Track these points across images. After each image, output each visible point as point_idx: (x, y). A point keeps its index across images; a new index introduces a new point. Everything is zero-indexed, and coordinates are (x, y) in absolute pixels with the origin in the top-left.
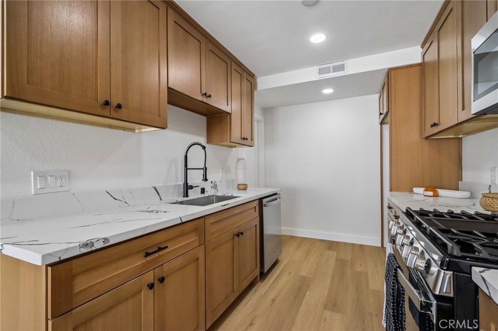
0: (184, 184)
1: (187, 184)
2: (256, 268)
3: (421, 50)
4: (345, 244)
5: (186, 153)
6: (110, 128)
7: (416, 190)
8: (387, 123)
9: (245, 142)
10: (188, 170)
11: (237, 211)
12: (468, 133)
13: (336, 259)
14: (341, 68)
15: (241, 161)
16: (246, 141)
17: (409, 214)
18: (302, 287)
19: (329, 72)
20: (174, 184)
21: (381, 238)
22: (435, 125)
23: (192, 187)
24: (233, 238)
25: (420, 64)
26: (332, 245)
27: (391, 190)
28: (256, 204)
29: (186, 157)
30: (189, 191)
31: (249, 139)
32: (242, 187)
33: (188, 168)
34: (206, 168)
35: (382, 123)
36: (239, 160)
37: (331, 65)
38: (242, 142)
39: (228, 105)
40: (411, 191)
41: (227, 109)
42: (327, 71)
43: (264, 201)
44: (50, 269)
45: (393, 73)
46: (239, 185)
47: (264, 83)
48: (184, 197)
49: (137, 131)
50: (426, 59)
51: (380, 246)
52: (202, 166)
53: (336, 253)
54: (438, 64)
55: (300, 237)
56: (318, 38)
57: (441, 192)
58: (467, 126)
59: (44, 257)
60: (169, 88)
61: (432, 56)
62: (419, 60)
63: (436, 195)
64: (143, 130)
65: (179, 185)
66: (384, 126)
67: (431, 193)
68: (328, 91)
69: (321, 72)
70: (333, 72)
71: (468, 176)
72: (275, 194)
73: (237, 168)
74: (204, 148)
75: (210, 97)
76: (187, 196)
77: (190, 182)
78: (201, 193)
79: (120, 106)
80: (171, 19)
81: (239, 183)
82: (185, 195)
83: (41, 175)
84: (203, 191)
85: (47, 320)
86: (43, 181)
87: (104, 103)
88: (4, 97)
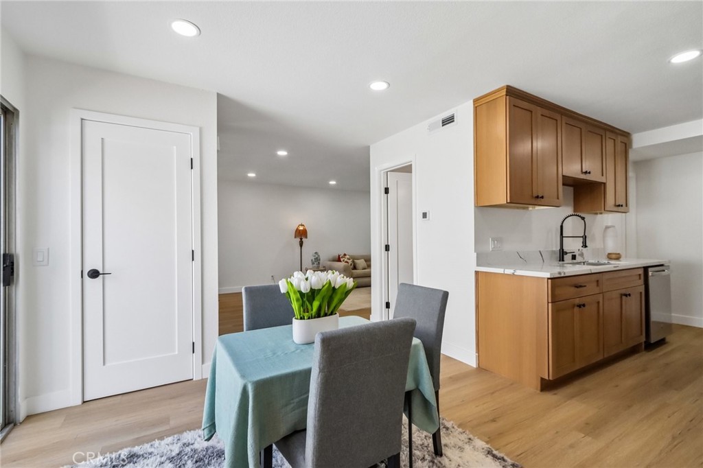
0: (560, 250)
1: (563, 250)
2: (641, 334)
5: (562, 224)
9: (620, 209)
10: (564, 238)
11: (624, 274)
15: (611, 229)
16: (621, 207)
20: (551, 249)
23: (566, 253)
24: (621, 297)
28: (641, 272)
29: (562, 227)
30: (565, 256)
31: (624, 205)
32: (614, 256)
33: (564, 235)
34: (586, 237)
36: (607, 228)
38: (616, 209)
39: (603, 175)
41: (602, 180)
43: (650, 269)
44: (550, 281)
46: (609, 254)
48: (560, 261)
49: (530, 209)
52: (582, 235)
59: (551, 274)
60: (563, 176)
65: (554, 251)
73: (604, 237)
74: (583, 218)
75: (589, 173)
76: (563, 260)
77: (566, 249)
78: (572, 259)
79: (542, 197)
80: (564, 124)
81: (610, 252)
82: (562, 259)
83: (493, 240)
84: (574, 257)
85: (548, 303)
86: (494, 243)
87: (536, 197)
88: (507, 203)
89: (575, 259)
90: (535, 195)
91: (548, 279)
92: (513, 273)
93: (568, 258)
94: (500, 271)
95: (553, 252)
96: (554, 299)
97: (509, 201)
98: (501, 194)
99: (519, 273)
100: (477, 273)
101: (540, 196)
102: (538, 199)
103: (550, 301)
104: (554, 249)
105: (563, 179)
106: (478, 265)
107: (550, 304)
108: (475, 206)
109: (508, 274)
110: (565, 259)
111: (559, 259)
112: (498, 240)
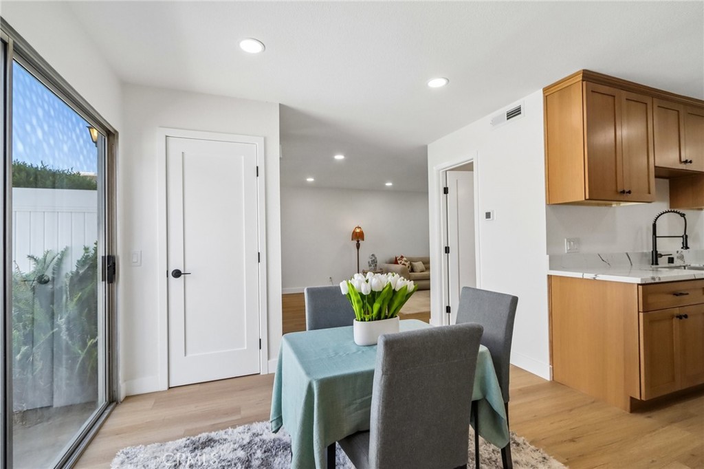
0: (652, 252)
1: (656, 252)
5: (655, 222)
6: (598, 206)
10: (657, 238)
20: (640, 251)
23: (661, 256)
29: (654, 226)
30: (659, 259)
33: (657, 235)
34: (686, 237)
44: (640, 287)
48: (653, 264)
49: (613, 206)
52: (682, 234)
59: (642, 279)
60: (656, 167)
74: (683, 215)
75: (691, 162)
76: (657, 264)
77: (660, 250)
78: (669, 262)
79: (629, 192)
80: (655, 106)
82: (655, 262)
83: (569, 241)
84: (671, 260)
85: (639, 312)
86: (570, 245)
87: (621, 192)
88: (586, 199)
89: (672, 262)
90: (620, 189)
91: (638, 285)
92: (594, 278)
93: (663, 261)
94: (578, 275)
95: (644, 254)
96: (647, 308)
97: (587, 197)
98: (578, 189)
99: (601, 277)
100: (550, 277)
101: (627, 190)
102: (624, 195)
103: (641, 310)
104: (645, 251)
105: (655, 170)
106: (551, 268)
107: (641, 314)
109: (588, 279)
110: (659, 263)
111: (651, 263)
112: (575, 241)
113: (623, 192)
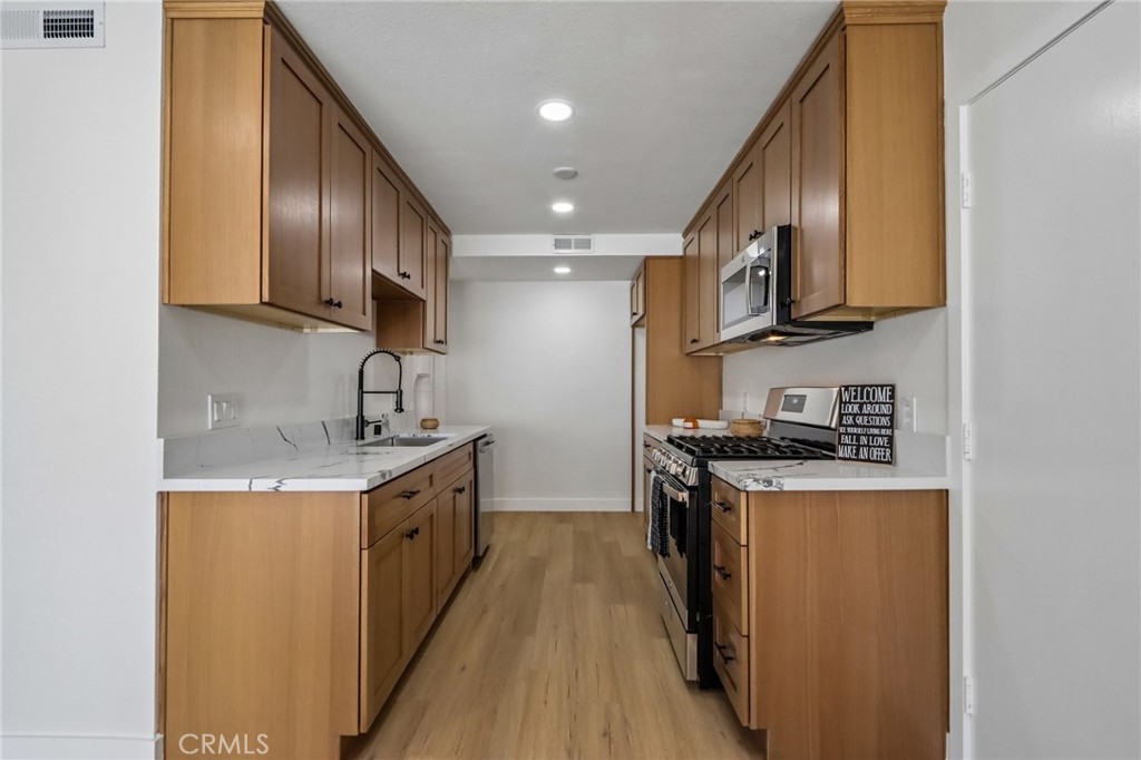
0: (357, 418)
1: (363, 417)
2: (471, 548)
3: (682, 240)
4: (582, 513)
5: (362, 367)
6: (280, 327)
7: (675, 422)
8: (643, 326)
9: (439, 347)
10: (365, 395)
12: (727, 352)
13: (574, 533)
14: (587, 244)
15: (425, 379)
16: (440, 344)
17: (670, 440)
18: (536, 569)
19: (570, 247)
20: (340, 417)
21: (630, 499)
22: (694, 341)
23: (368, 423)
24: (454, 496)
25: (681, 257)
26: (563, 517)
27: (647, 423)
28: (469, 448)
29: (361, 373)
30: (365, 430)
31: (444, 341)
32: (429, 424)
33: (365, 390)
34: (401, 392)
35: (634, 326)
36: (420, 377)
37: (573, 237)
38: (434, 347)
39: (422, 285)
40: (671, 424)
41: (421, 293)
42: (566, 244)
43: (479, 442)
44: (365, 497)
45: (651, 264)
46: (423, 420)
47: (466, 246)
48: (357, 439)
49: (306, 331)
50: (688, 253)
51: (629, 510)
52: (396, 388)
53: (571, 526)
54: (698, 259)
55: (510, 512)
56: (563, 207)
57: (701, 423)
58: (726, 346)
59: (368, 481)
60: (373, 271)
61: (692, 251)
62: (681, 253)
63: (696, 427)
64: (320, 330)
65: (348, 421)
66: (637, 330)
67: (690, 425)
68: (562, 270)
69: (558, 244)
70: (576, 247)
71: (727, 403)
72: (484, 436)
73: (415, 393)
74: (398, 359)
75: (409, 277)
76: (363, 438)
77: (368, 414)
78: (375, 434)
79: (339, 305)
80: (375, 169)
81: (423, 417)
82: (360, 435)
83: (217, 401)
84: (378, 430)
85: (361, 549)
86: (220, 409)
87: (327, 302)
88: (262, 303)
89: (379, 433)
90: (325, 297)
91: (362, 493)
92: (276, 488)
93: (369, 430)
94: (238, 485)
95: (346, 422)
96: (375, 535)
97: (266, 298)
98: (245, 284)
99: (291, 485)
100: (164, 497)
101: (336, 301)
102: (328, 308)
103: (365, 545)
104: (347, 417)
105: (373, 276)
106: (168, 474)
107: (365, 553)
108: (162, 304)
109: (261, 493)
110: (365, 436)
111: (355, 436)
112: (230, 401)
113: (330, 302)
